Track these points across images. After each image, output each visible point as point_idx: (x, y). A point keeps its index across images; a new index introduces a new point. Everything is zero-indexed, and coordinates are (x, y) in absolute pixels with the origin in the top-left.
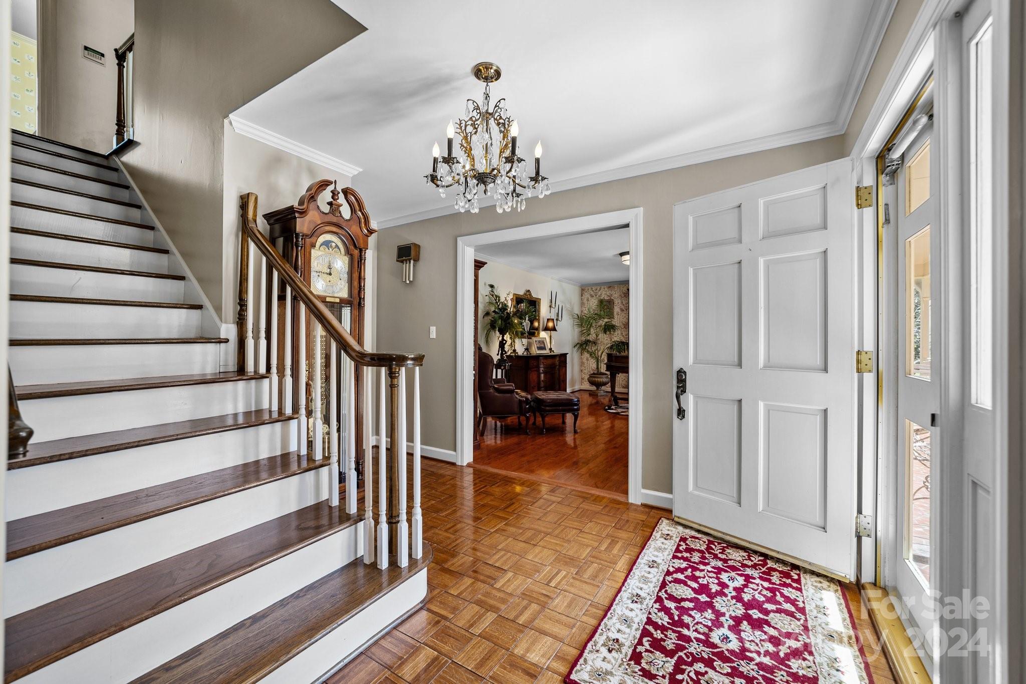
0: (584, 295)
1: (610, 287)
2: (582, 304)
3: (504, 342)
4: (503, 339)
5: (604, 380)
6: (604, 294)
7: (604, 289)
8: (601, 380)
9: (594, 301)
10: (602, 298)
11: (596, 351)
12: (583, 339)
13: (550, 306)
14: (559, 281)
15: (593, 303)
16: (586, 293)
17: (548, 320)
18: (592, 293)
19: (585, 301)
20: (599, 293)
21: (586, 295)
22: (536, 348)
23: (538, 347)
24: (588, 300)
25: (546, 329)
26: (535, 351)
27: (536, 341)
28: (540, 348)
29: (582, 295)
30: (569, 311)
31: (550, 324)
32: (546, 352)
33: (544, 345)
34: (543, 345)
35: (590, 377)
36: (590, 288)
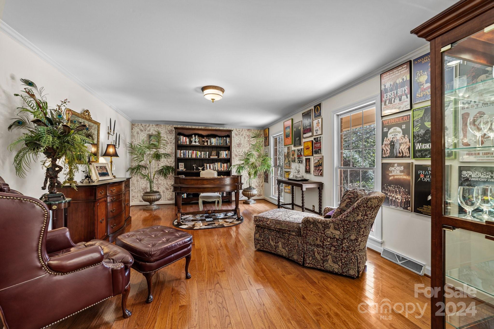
0: (134, 129)
1: (157, 125)
2: (132, 136)
3: (57, 169)
4: (54, 165)
5: (157, 197)
6: (153, 130)
7: (153, 125)
8: (156, 197)
9: (143, 134)
10: (150, 133)
11: (150, 174)
12: (135, 164)
13: (108, 133)
14: (116, 111)
15: (143, 136)
16: (136, 128)
17: (108, 145)
18: (142, 128)
19: (135, 134)
20: (148, 129)
21: (136, 129)
22: (98, 174)
23: (99, 174)
24: (138, 133)
25: (106, 154)
26: (96, 178)
27: (97, 167)
28: (102, 174)
29: (132, 129)
30: (124, 140)
31: (111, 150)
32: (109, 179)
33: (107, 170)
34: (105, 171)
35: (144, 195)
36: (139, 124)
